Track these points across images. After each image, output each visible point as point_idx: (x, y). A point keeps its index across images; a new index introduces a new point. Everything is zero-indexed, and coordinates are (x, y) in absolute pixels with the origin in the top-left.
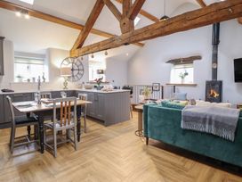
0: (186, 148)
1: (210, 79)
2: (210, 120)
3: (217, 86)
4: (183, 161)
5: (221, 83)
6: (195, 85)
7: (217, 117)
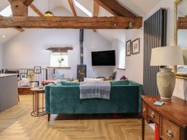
0: (82, 113)
1: (79, 64)
2: (98, 89)
3: (84, 68)
4: (81, 123)
5: (86, 66)
6: (69, 68)
7: (101, 87)
